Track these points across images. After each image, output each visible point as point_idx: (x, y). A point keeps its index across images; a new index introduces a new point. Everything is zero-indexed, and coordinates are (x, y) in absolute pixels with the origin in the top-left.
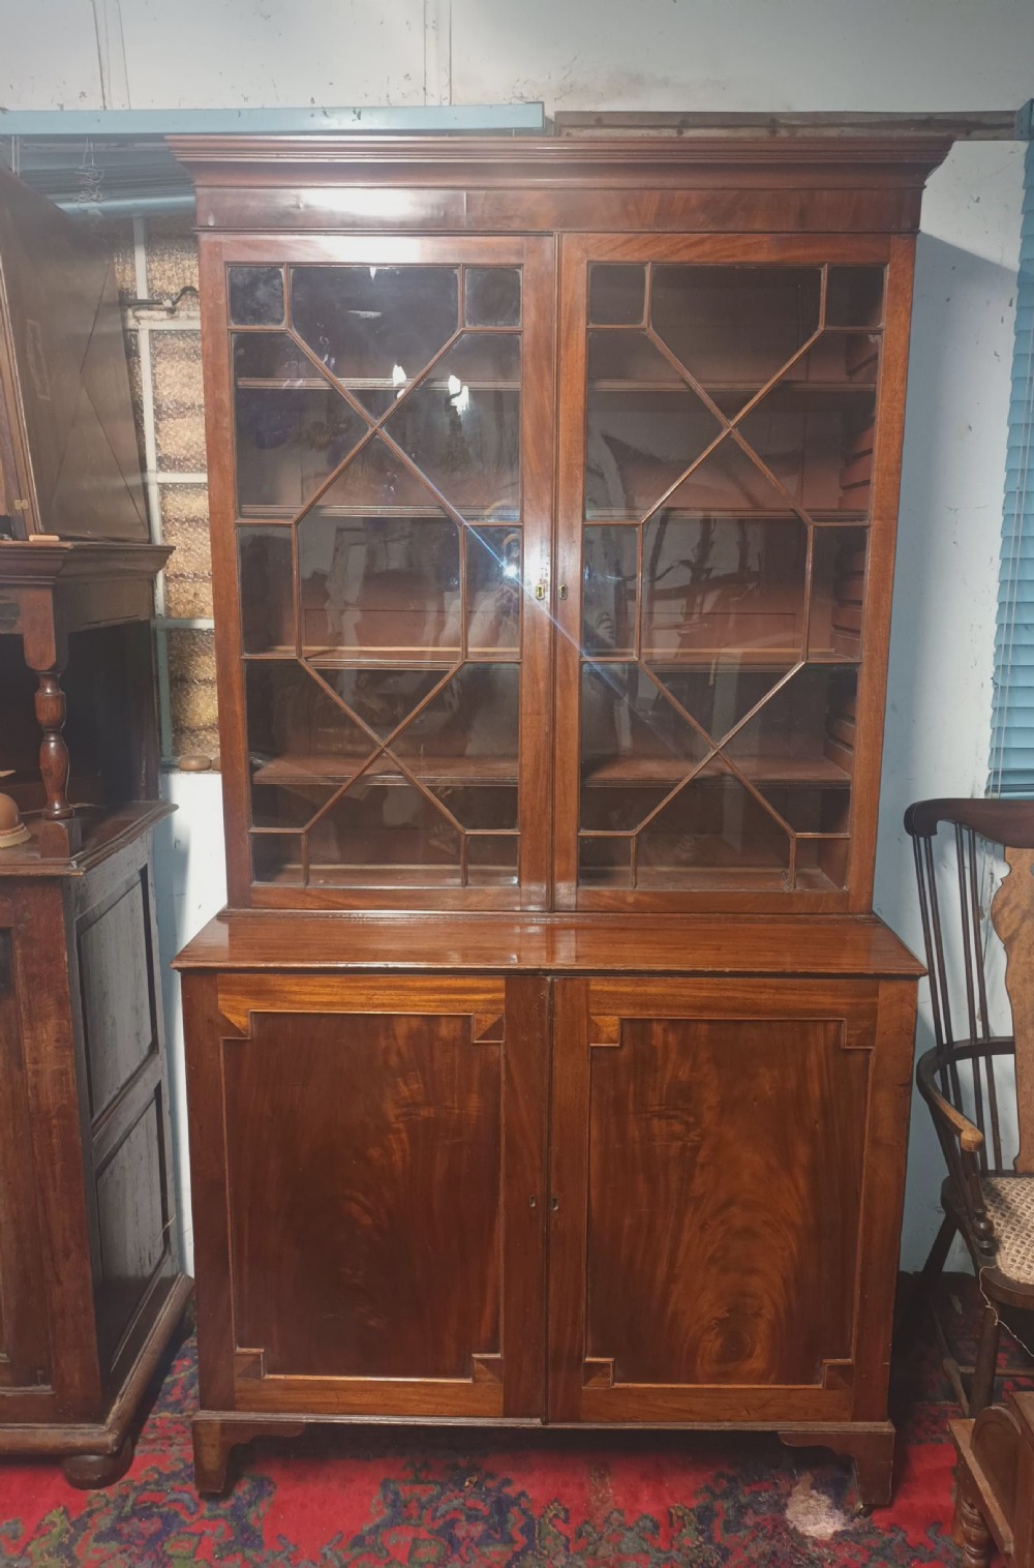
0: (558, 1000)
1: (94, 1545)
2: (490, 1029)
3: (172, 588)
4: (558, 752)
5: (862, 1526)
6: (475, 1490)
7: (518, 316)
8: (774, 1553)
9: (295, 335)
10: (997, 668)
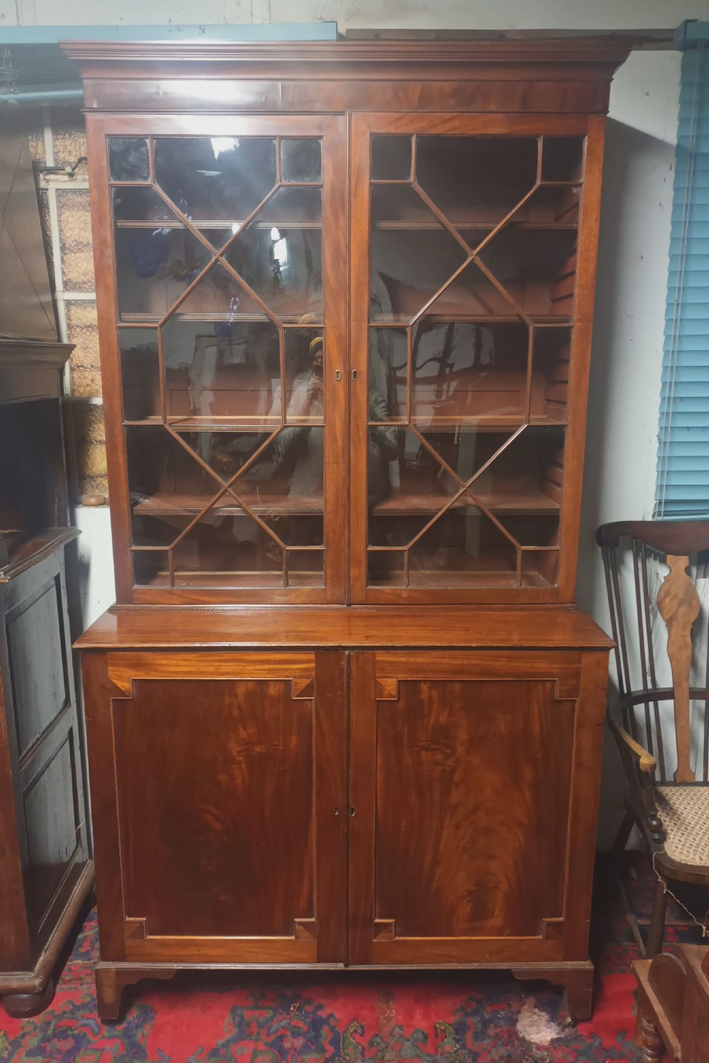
0: (354, 667)
1: (25, 1059)
2: (304, 689)
3: (75, 375)
4: (352, 491)
5: (571, 1034)
6: (297, 1012)
7: (320, 174)
8: (509, 1056)
9: (158, 188)
10: (661, 428)
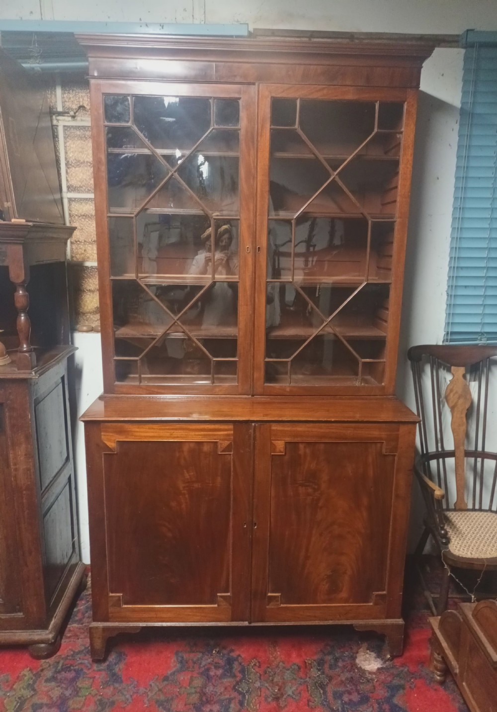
0: (258, 434)
1: (44, 684)
2: (226, 447)
3: (74, 247)
4: (256, 323)
5: (390, 665)
6: (217, 654)
7: (238, 122)
8: (352, 678)
9: (135, 128)
10: (449, 286)
